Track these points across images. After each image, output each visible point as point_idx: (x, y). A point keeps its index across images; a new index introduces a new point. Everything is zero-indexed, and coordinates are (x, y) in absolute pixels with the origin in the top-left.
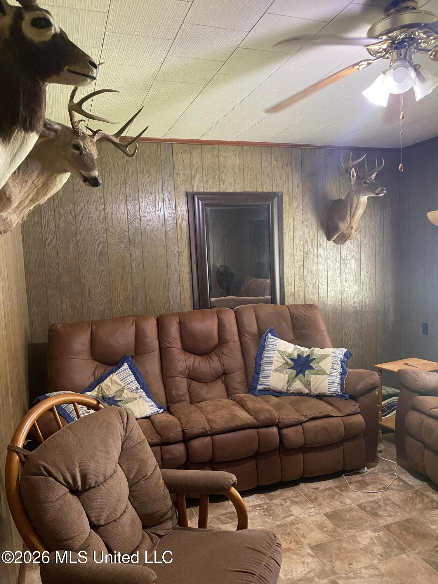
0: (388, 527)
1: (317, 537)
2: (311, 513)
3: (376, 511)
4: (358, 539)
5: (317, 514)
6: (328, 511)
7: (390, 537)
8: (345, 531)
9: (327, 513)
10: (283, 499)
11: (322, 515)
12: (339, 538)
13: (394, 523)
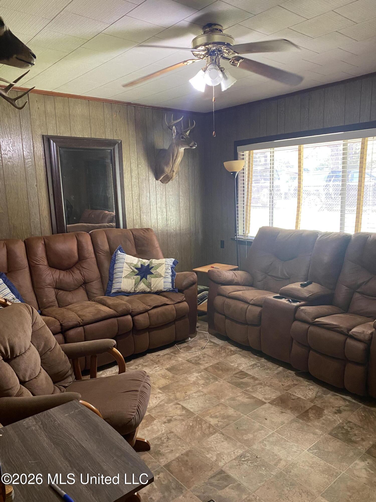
0: (206, 369)
1: (163, 382)
2: (156, 370)
3: (198, 362)
4: (189, 379)
5: (161, 370)
6: (168, 367)
7: (208, 374)
8: (181, 376)
9: (168, 368)
10: (136, 365)
11: (164, 370)
12: (177, 380)
13: (210, 366)
